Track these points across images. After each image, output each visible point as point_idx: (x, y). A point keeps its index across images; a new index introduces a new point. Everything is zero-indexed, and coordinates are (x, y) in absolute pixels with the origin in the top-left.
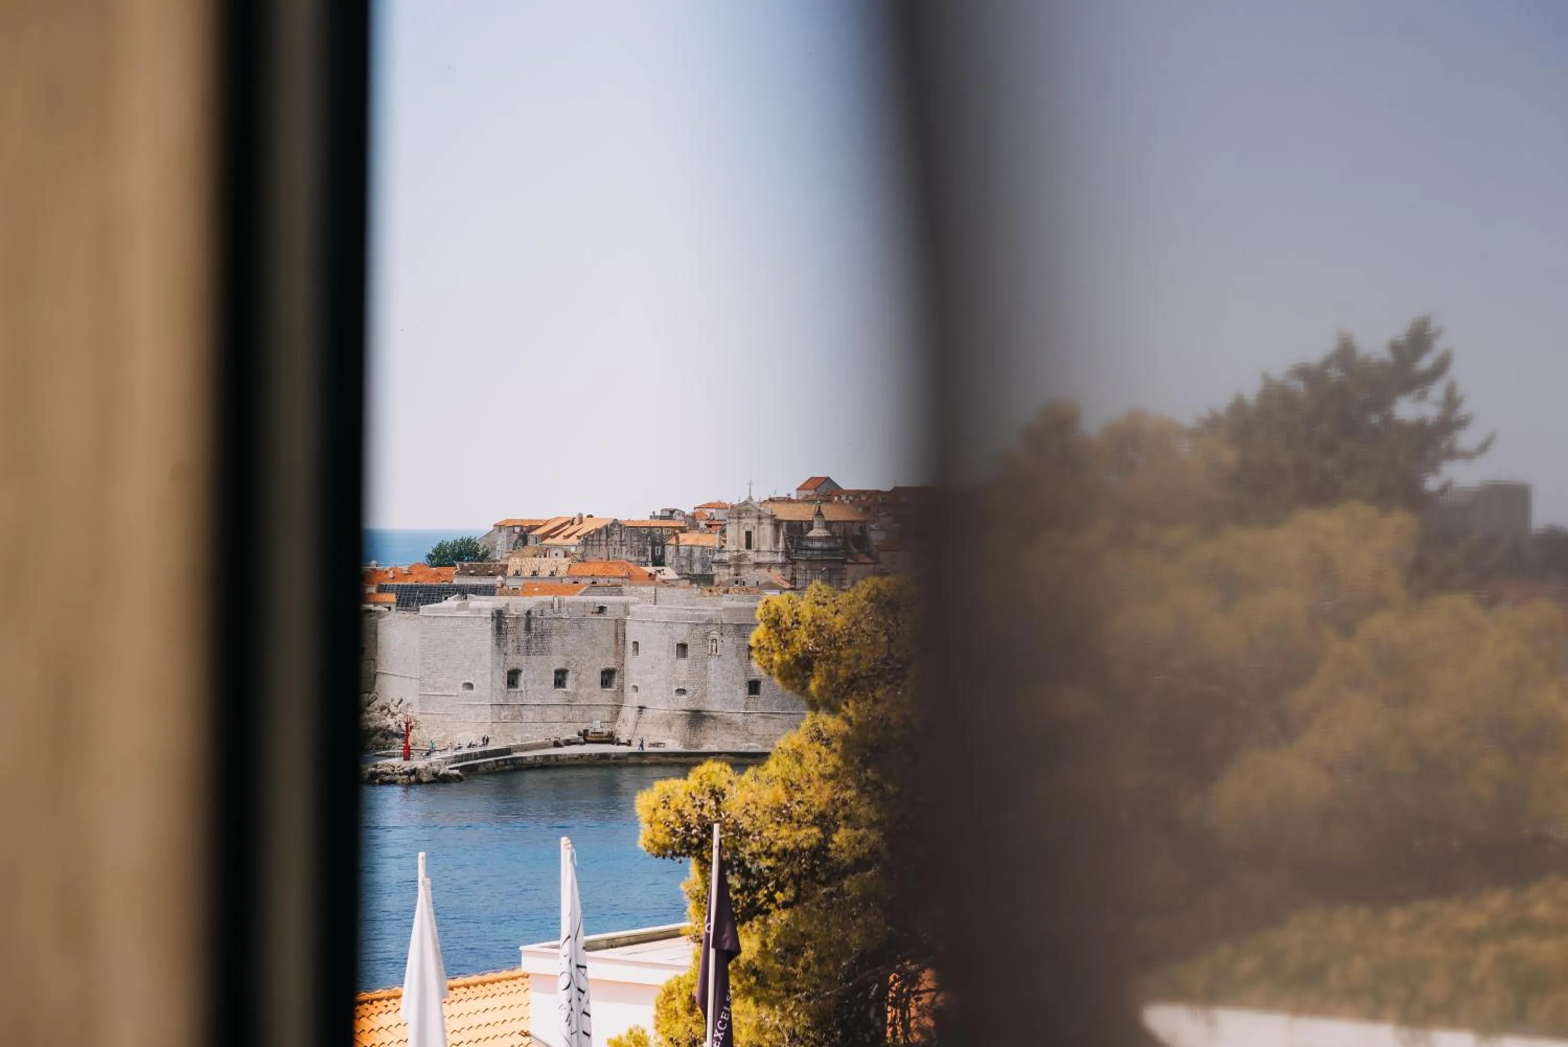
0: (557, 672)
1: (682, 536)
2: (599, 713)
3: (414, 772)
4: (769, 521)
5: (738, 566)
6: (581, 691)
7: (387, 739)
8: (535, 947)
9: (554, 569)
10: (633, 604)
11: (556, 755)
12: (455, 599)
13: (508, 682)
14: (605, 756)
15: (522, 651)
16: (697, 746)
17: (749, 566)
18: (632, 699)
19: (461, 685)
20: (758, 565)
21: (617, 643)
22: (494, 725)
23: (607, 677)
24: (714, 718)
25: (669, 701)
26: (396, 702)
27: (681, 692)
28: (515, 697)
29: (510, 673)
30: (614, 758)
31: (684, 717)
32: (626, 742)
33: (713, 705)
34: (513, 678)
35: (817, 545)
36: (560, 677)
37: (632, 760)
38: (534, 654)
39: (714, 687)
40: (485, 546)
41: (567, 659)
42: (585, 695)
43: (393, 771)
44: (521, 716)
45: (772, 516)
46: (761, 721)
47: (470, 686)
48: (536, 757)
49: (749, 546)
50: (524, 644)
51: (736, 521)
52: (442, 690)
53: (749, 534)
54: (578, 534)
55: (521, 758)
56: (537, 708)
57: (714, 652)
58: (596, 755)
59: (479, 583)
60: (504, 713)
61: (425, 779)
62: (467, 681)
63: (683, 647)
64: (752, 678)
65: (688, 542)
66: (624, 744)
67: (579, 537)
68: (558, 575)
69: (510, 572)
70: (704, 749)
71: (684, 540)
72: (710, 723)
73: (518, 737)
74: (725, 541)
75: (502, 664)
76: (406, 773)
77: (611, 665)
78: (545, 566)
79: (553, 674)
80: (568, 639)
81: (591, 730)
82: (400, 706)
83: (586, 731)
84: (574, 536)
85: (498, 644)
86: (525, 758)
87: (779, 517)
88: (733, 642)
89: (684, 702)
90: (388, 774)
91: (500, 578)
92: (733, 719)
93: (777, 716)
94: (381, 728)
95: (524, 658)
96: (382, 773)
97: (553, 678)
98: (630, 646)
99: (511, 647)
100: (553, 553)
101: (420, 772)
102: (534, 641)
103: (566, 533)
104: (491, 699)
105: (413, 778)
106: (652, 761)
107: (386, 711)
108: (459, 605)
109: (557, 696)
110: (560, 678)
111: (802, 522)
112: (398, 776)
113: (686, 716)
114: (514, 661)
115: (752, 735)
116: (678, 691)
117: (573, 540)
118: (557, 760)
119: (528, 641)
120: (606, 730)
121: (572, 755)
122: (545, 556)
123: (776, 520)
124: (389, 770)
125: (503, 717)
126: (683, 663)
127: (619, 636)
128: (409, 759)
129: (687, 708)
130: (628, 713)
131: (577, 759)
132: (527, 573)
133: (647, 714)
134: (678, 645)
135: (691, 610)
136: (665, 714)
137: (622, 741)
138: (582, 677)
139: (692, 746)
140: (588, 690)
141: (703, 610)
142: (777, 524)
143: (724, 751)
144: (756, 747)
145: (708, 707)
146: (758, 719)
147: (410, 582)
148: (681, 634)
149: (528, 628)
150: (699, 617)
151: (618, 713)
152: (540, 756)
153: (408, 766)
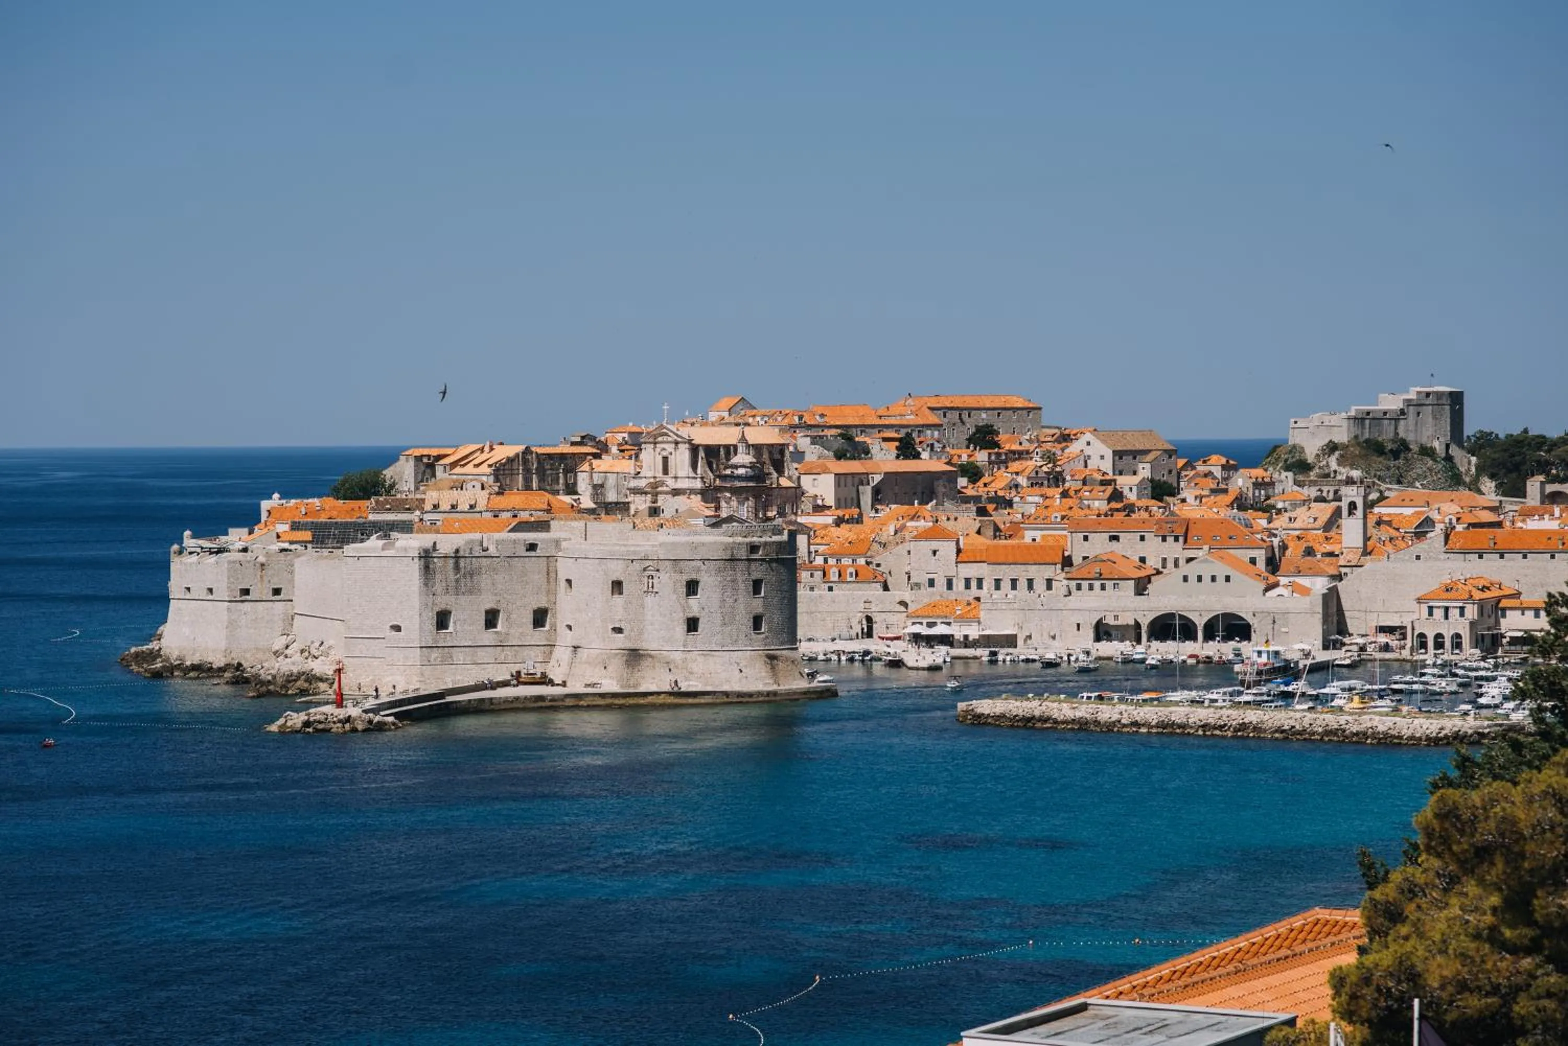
0: (488, 612)
1: (595, 462)
2: (532, 654)
3: (348, 719)
4: (687, 446)
5: (656, 495)
6: (512, 631)
7: (311, 684)
8: (972, 1032)
9: (473, 502)
10: (565, 540)
11: (491, 699)
12: (378, 538)
13: (437, 623)
14: (541, 698)
15: (451, 591)
16: (635, 686)
17: (666, 493)
18: (566, 639)
19: (388, 627)
20: (676, 492)
21: (548, 582)
22: (424, 667)
23: (540, 618)
24: (651, 656)
25: (604, 640)
26: (317, 644)
27: (619, 630)
28: (444, 638)
29: (439, 614)
30: (551, 701)
31: (619, 656)
32: (560, 682)
33: (649, 643)
34: (442, 620)
35: (741, 471)
36: (490, 617)
37: (569, 702)
38: (463, 594)
39: (652, 624)
40: (392, 477)
41: (498, 598)
42: (517, 634)
43: (326, 719)
44: (451, 657)
45: (690, 442)
46: (700, 659)
47: (397, 628)
48: (470, 701)
49: (666, 471)
50: (454, 584)
51: (652, 446)
52: (369, 633)
53: (665, 459)
54: (490, 462)
55: (456, 702)
56: (467, 649)
57: (651, 589)
58: (532, 697)
59: (396, 518)
60: (434, 655)
61: (360, 727)
62: (396, 623)
63: (617, 586)
64: (690, 615)
65: (602, 469)
66: (558, 685)
67: (490, 466)
68: (478, 509)
69: (428, 506)
70: (642, 689)
71: (599, 466)
72: (647, 662)
73: (449, 680)
74: (641, 467)
75: (430, 604)
76: (340, 721)
77: (543, 604)
78: (464, 499)
79: (484, 614)
80: (499, 578)
81: (524, 672)
82: (321, 648)
83: (519, 673)
84: (485, 465)
85: (426, 585)
86: (459, 702)
87: (696, 441)
88: (670, 578)
89: (620, 641)
90: (320, 722)
91: (418, 513)
92: (672, 657)
93: (717, 653)
94: (304, 673)
95: (453, 598)
96: (315, 721)
97: (484, 618)
98: (563, 584)
99: (439, 587)
100: (470, 485)
101: (355, 720)
102: (463, 580)
103: (476, 462)
104: (421, 641)
105: (347, 726)
106: (590, 703)
107: (306, 654)
108: (385, 544)
109: (488, 637)
110: (491, 619)
111: (720, 446)
112: (332, 725)
113: (624, 655)
114: (443, 602)
115: (691, 673)
116: (614, 629)
117: (484, 469)
118: (492, 704)
119: (457, 581)
120: (538, 671)
121: (507, 698)
122: (462, 489)
123: (693, 445)
124: (322, 718)
125: (432, 660)
126: (618, 600)
127: (550, 574)
128: (342, 707)
129: (623, 647)
130: (562, 654)
131: (512, 702)
132: (445, 506)
133: (583, 654)
134: (613, 582)
135: (625, 545)
136: (602, 654)
137: (556, 682)
138: (514, 616)
139: (629, 686)
140: (520, 630)
141: (638, 545)
142: (694, 449)
143: (663, 690)
144: (696, 686)
145: (645, 646)
146: (698, 658)
147: (323, 519)
148: (617, 571)
149: (457, 568)
150: (634, 553)
151: (551, 653)
152: (475, 700)
153: (341, 713)
